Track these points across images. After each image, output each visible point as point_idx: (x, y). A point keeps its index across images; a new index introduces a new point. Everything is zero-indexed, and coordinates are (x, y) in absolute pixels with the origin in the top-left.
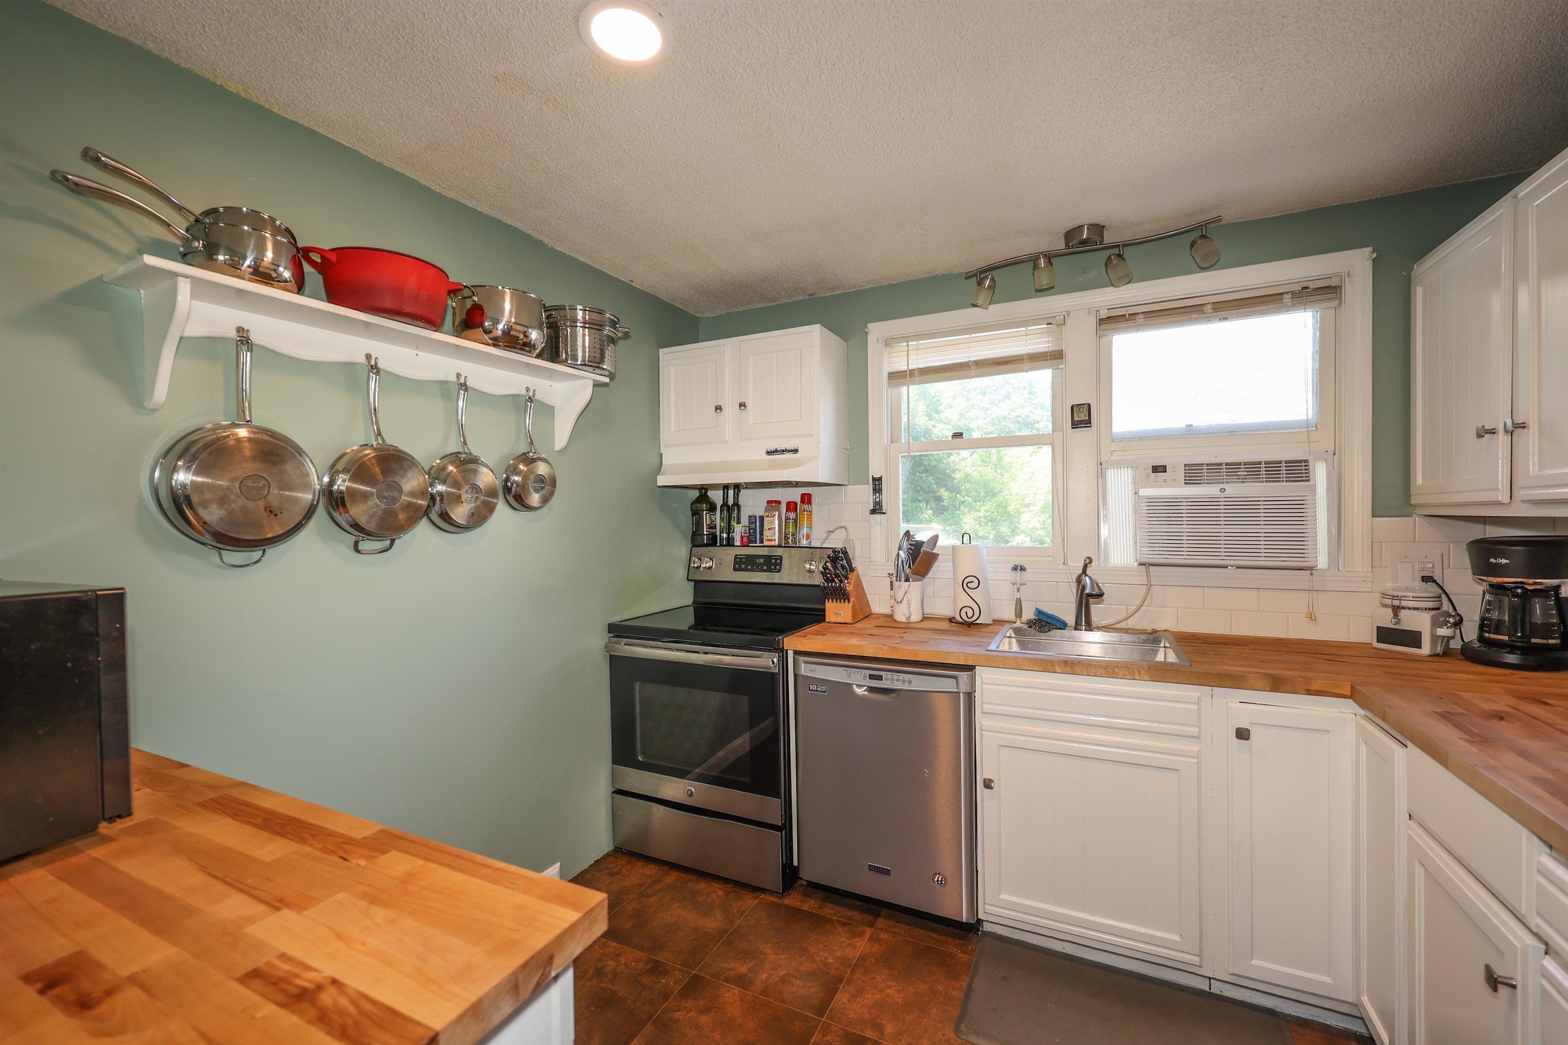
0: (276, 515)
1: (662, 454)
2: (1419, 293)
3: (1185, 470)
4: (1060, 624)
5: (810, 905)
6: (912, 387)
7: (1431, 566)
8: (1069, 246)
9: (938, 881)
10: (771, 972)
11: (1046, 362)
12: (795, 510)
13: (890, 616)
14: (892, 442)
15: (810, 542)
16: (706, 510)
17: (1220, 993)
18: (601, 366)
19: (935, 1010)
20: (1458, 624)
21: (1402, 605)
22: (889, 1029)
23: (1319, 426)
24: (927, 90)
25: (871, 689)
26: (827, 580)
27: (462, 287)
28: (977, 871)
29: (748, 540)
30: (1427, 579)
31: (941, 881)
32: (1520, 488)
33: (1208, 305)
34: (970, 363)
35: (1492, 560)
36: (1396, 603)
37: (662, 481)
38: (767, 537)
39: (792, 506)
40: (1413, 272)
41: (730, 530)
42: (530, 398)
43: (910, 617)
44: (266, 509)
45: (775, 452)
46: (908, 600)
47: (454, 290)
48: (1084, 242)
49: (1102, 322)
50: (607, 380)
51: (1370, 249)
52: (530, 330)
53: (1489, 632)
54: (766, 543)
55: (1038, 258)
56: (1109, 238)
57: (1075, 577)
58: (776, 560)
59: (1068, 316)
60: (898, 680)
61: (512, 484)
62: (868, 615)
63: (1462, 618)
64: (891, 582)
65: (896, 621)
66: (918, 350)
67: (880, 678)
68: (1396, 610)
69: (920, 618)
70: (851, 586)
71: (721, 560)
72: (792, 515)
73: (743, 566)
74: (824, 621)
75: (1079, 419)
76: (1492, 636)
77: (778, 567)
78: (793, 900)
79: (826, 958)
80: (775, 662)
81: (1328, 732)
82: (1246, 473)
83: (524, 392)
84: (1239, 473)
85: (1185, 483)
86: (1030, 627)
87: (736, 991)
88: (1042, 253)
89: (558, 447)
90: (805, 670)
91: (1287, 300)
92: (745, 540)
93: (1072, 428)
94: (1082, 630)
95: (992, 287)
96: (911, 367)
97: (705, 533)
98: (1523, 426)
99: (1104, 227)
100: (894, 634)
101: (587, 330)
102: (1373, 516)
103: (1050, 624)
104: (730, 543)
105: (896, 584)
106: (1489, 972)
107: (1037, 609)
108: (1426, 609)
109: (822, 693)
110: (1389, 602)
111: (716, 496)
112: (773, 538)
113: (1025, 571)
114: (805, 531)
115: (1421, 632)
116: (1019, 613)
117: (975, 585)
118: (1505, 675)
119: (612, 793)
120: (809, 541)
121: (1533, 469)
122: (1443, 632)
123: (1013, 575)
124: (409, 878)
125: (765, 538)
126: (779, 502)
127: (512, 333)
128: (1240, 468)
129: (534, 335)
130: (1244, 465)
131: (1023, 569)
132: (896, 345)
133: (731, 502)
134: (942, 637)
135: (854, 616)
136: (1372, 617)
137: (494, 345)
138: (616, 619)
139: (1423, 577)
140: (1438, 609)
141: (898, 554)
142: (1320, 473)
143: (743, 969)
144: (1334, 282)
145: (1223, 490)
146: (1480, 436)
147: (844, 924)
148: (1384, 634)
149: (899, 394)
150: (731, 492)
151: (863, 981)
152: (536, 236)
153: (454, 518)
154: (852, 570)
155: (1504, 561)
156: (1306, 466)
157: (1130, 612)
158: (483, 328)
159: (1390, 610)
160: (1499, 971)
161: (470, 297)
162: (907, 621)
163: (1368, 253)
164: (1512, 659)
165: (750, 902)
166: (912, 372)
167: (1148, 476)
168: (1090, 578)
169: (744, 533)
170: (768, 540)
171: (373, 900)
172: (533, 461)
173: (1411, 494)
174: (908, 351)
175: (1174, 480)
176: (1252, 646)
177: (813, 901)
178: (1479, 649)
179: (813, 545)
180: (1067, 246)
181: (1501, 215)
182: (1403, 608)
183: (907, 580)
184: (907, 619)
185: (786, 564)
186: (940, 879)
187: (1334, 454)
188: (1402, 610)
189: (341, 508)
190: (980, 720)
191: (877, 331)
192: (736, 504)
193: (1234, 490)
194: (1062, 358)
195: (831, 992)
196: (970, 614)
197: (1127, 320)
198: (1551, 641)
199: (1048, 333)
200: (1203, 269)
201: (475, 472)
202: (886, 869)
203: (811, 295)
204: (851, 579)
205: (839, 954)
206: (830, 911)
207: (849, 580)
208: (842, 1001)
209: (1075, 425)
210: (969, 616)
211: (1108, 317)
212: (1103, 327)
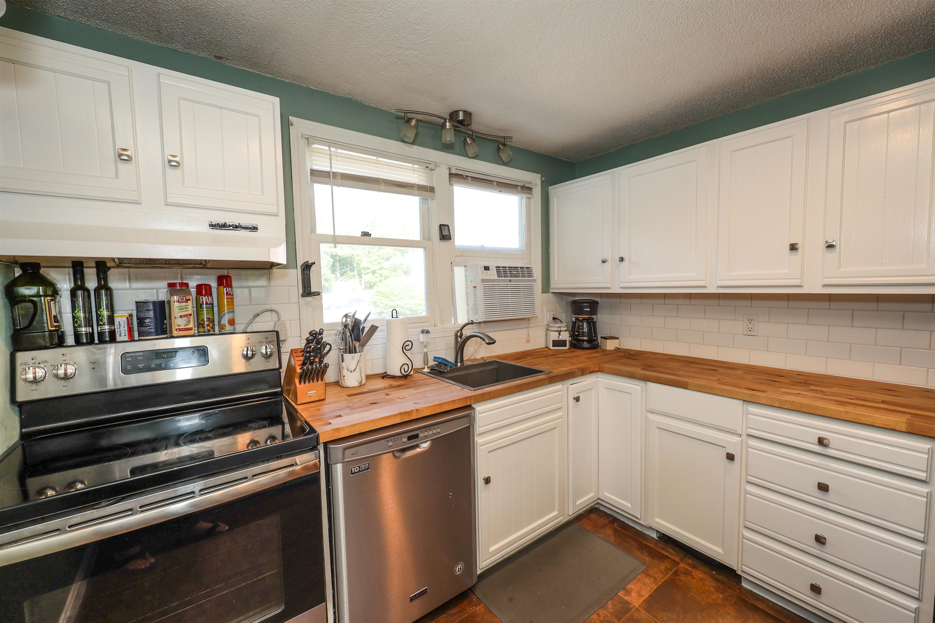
3: (496, 269)
4: (451, 364)
6: (335, 189)
7: (555, 312)
12: (210, 294)
13: (337, 384)
14: (311, 232)
16: (46, 296)
21: (561, 330)
33: (495, 182)
34: (378, 180)
35: (585, 309)
36: (559, 329)
38: (179, 325)
39: (204, 290)
45: (224, 226)
46: (360, 368)
48: (460, 122)
49: (451, 175)
51: (541, 175)
54: (176, 334)
55: (446, 121)
59: (436, 166)
65: (344, 387)
66: (337, 156)
72: (208, 300)
73: (139, 366)
75: (446, 234)
84: (513, 272)
85: (498, 277)
86: (432, 373)
91: (519, 189)
93: (439, 239)
96: (334, 170)
99: (472, 116)
102: (541, 292)
107: (435, 356)
109: (365, 471)
110: (557, 330)
115: (565, 340)
116: (426, 362)
117: (409, 348)
120: (234, 326)
123: (421, 337)
125: (175, 327)
126: (186, 285)
131: (428, 332)
144: (531, 186)
145: (510, 281)
146: (603, 262)
148: (556, 343)
155: (588, 310)
156: (532, 270)
159: (557, 333)
160: (730, 453)
163: (540, 177)
164: (585, 345)
167: (483, 272)
173: (550, 283)
174: (330, 154)
175: (493, 273)
182: (562, 331)
183: (351, 352)
184: (360, 383)
185: (213, 354)
188: (561, 332)
190: (478, 441)
191: (300, 126)
192: (104, 289)
194: (434, 192)
197: (463, 179)
199: (425, 173)
202: (423, 591)
203: (220, 58)
209: (441, 237)
210: (406, 371)
211: (456, 174)
212: (453, 179)
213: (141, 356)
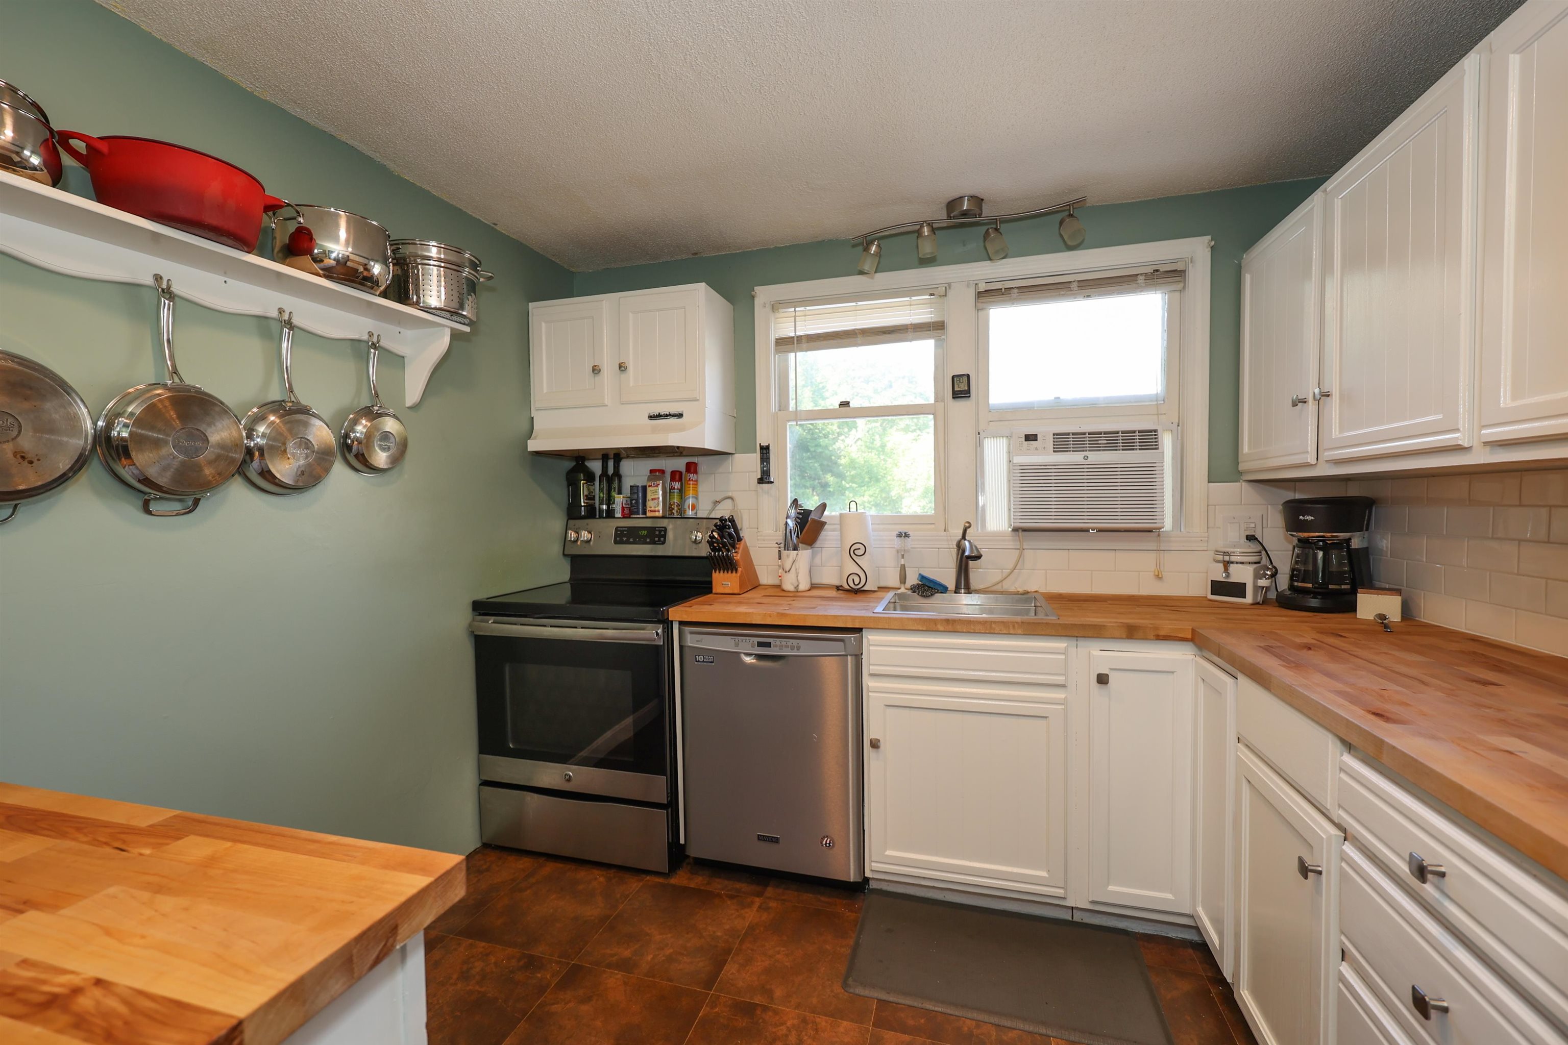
0: (31, 462)
1: (533, 418)
2: (1247, 279)
3: (1054, 438)
4: (942, 588)
5: (698, 881)
6: (800, 355)
7: (1253, 525)
8: (951, 217)
9: (826, 844)
10: (657, 953)
11: (929, 332)
12: (680, 480)
13: (779, 586)
14: (780, 410)
15: (696, 513)
16: (583, 480)
17: (1081, 921)
18: (460, 312)
19: (824, 969)
20: (1274, 575)
21: (1231, 560)
22: (778, 993)
23: (1166, 400)
24: (814, 30)
25: (759, 657)
26: (714, 549)
27: (283, 204)
28: (864, 831)
29: (629, 512)
30: (1251, 538)
31: (829, 844)
32: (1325, 449)
33: (1074, 283)
34: (856, 331)
35: (1301, 517)
36: (1227, 558)
37: (533, 445)
38: (651, 507)
39: (676, 476)
40: (1243, 260)
41: (610, 501)
42: (373, 344)
43: (798, 586)
44: (15, 454)
45: (659, 416)
46: (796, 570)
47: (273, 207)
48: (965, 214)
49: (980, 295)
50: (467, 329)
51: (1209, 237)
52: (372, 263)
53: (1297, 581)
54: (649, 514)
55: (922, 226)
56: (987, 212)
57: (955, 543)
58: (660, 531)
59: (950, 288)
60: (787, 647)
61: (353, 442)
62: (756, 586)
63: (1276, 570)
64: (779, 551)
65: (784, 591)
66: (805, 316)
67: (768, 645)
68: (1227, 564)
69: (808, 586)
70: (739, 555)
71: (600, 532)
72: (677, 485)
73: (625, 539)
74: (711, 592)
75: (959, 389)
76: (1300, 584)
77: (662, 539)
78: (681, 879)
79: (714, 932)
80: (660, 634)
81: (1173, 672)
82: (1106, 442)
83: (365, 337)
84: (1099, 442)
85: (1054, 451)
86: (914, 592)
87: (619, 976)
88: (925, 221)
89: (409, 403)
90: (691, 641)
91: (1141, 281)
92: (626, 511)
93: (953, 398)
94: (961, 593)
95: (878, 254)
96: (798, 334)
97: (583, 504)
98: (1327, 395)
99: (982, 200)
100: (782, 602)
101: (442, 269)
102: (1209, 482)
103: (932, 588)
104: (610, 514)
105: (784, 553)
106: (1301, 862)
107: (920, 574)
108: (1250, 563)
109: (709, 664)
110: (1220, 558)
111: (596, 466)
112: (657, 509)
113: (908, 537)
114: (690, 501)
115: (1245, 584)
116: (903, 580)
117: (860, 552)
118: (1309, 617)
119: (480, 785)
120: (695, 511)
121: (1335, 433)
122: (1263, 582)
123: (898, 543)
124: (211, 861)
125: (648, 509)
126: (663, 472)
127: (349, 264)
128: (1101, 437)
129: (377, 269)
130: (1104, 434)
131: (906, 535)
132: (784, 310)
133: (611, 471)
134: (830, 603)
135: (741, 586)
136: (1207, 573)
137: (327, 277)
138: (481, 596)
139: (1247, 536)
140: (1259, 563)
141: (786, 522)
142: (1167, 441)
143: (627, 953)
144: (1180, 267)
145: (1086, 458)
146: (1294, 404)
147: (731, 897)
148: (1218, 587)
149: (787, 361)
150: (611, 464)
151: (752, 950)
152: (379, 160)
153: (278, 476)
154: (740, 539)
155: (1310, 518)
156: (1155, 435)
157: (1004, 575)
158: (311, 255)
159: (1221, 565)
160: (1309, 861)
161: (294, 218)
162: (796, 590)
163: (1207, 241)
164: (1314, 602)
165: (634, 885)
166: (799, 338)
167: (1021, 445)
168: (969, 541)
169: (625, 504)
170: (652, 511)
171: (159, 889)
172: (380, 415)
173: (1239, 461)
174: (795, 317)
175: (1044, 448)
176: (1109, 602)
177: (700, 878)
178: (1290, 596)
179: (699, 516)
180: (949, 217)
181: (1312, 209)
182: (1232, 563)
183: (795, 549)
184: (796, 588)
185: (670, 535)
186: (828, 842)
187: (1178, 426)
188: (1231, 565)
189: (123, 459)
190: (868, 683)
191: (764, 294)
192: (617, 474)
193: (1096, 457)
194: (944, 329)
195: (719, 965)
196: (857, 581)
197: (1003, 294)
198: (1343, 587)
199: (930, 303)
200: (1070, 248)
201: (306, 424)
202: (774, 838)
203: (696, 254)
204: (739, 548)
205: (727, 927)
206: (719, 885)
207: (737, 550)
208: (731, 972)
209: (957, 395)
210: (856, 583)
211: (986, 291)
212: (981, 300)
213: (625, 531)
